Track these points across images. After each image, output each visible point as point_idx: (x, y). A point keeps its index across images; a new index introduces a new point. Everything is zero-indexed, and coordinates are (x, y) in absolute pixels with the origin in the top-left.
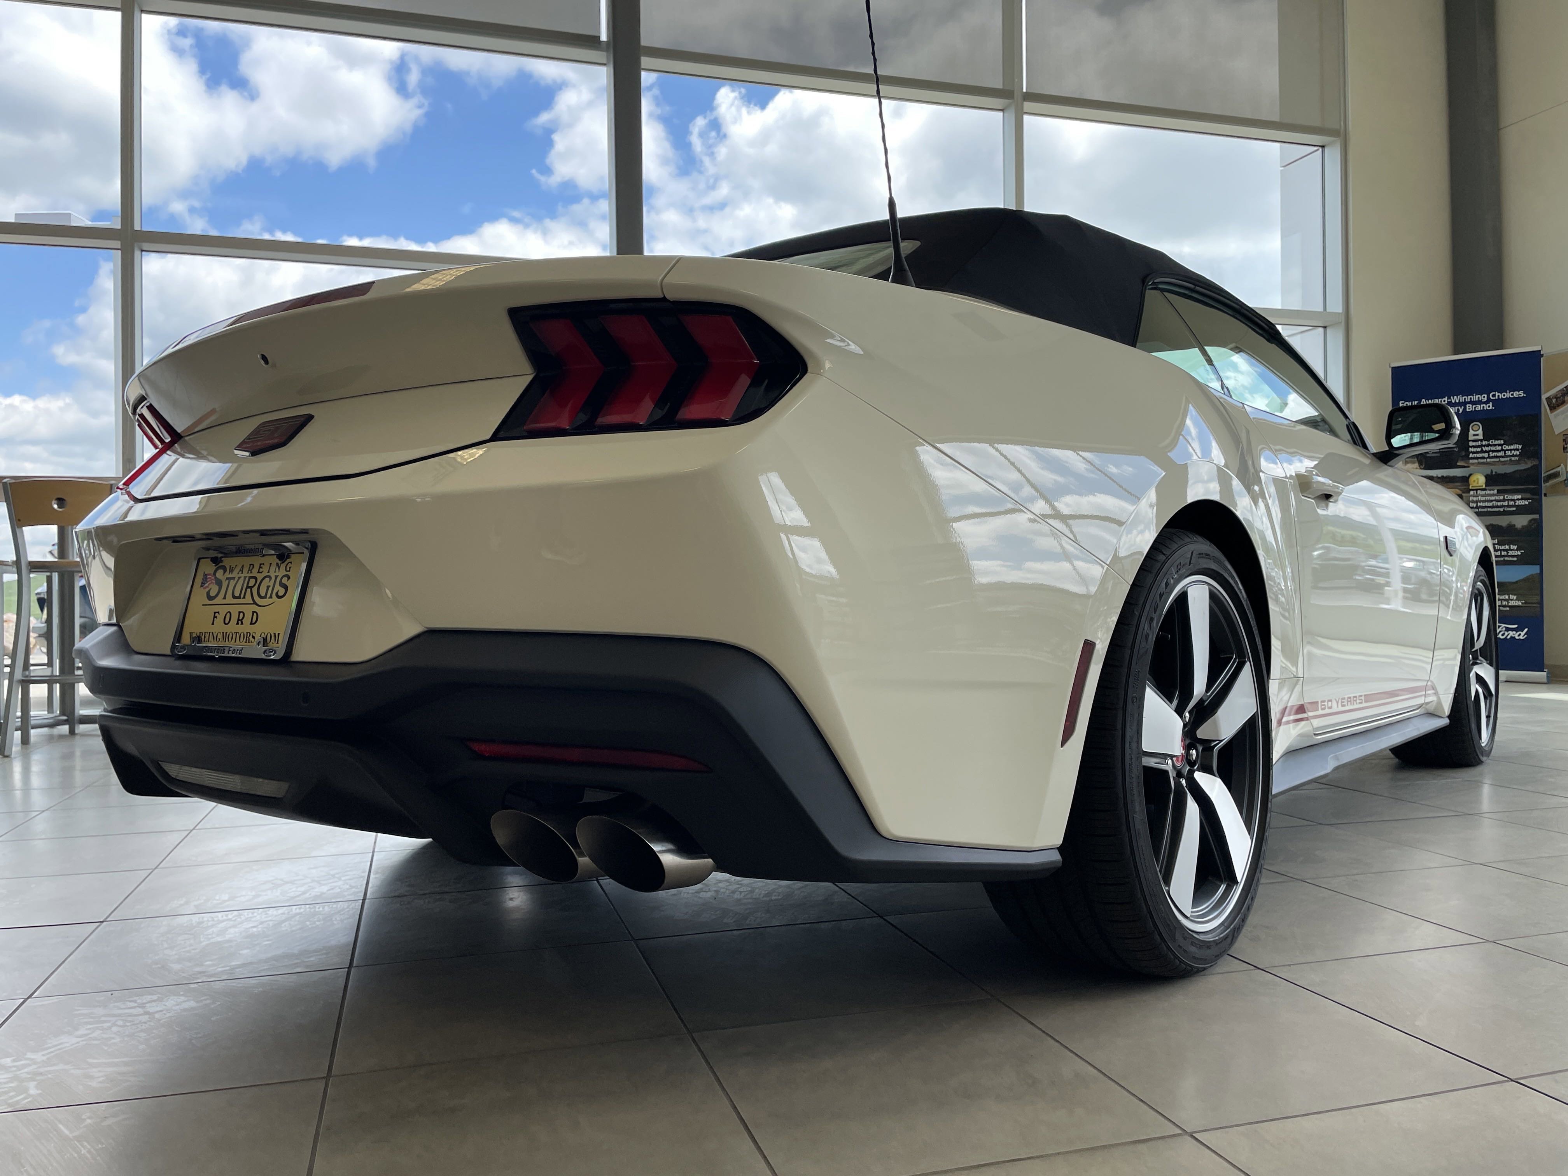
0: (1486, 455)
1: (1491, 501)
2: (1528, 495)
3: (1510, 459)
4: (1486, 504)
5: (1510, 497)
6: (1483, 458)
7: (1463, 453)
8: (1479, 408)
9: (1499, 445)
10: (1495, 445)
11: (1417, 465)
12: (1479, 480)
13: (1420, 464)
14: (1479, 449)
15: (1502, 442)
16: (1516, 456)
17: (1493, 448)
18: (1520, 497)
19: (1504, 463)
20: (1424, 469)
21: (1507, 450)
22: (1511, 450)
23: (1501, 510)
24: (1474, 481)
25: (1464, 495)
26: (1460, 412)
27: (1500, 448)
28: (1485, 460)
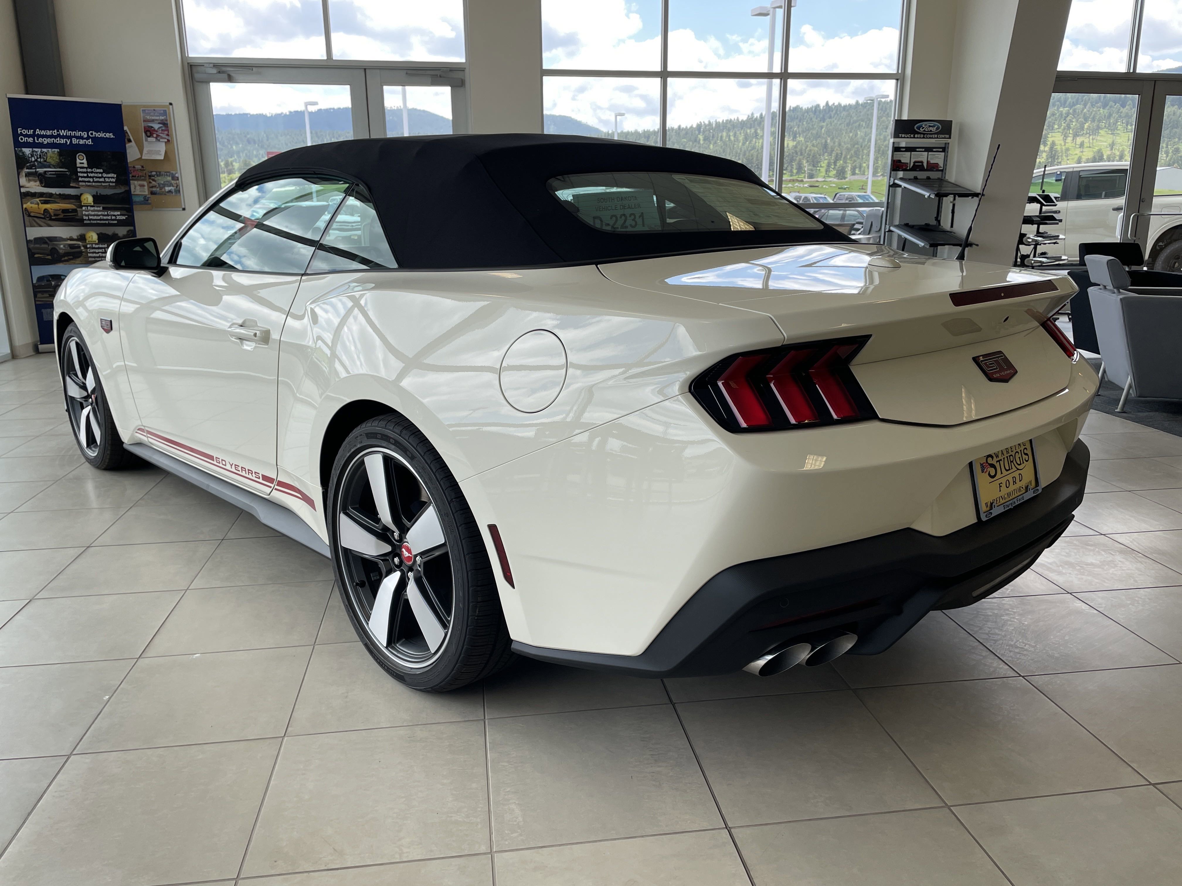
0: (91, 180)
1: (99, 215)
2: (124, 212)
3: (109, 185)
4: (95, 217)
5: (112, 213)
6: (89, 182)
7: (74, 177)
8: (82, 142)
9: (100, 173)
10: (97, 173)
11: (38, 183)
12: (88, 198)
13: (41, 183)
14: (85, 175)
15: (101, 171)
16: (113, 182)
17: (96, 175)
18: (119, 213)
19: (105, 187)
20: (44, 187)
21: (106, 177)
22: (109, 178)
23: (107, 222)
24: (85, 199)
25: (78, 209)
26: (68, 144)
27: (100, 175)
28: (91, 184)
